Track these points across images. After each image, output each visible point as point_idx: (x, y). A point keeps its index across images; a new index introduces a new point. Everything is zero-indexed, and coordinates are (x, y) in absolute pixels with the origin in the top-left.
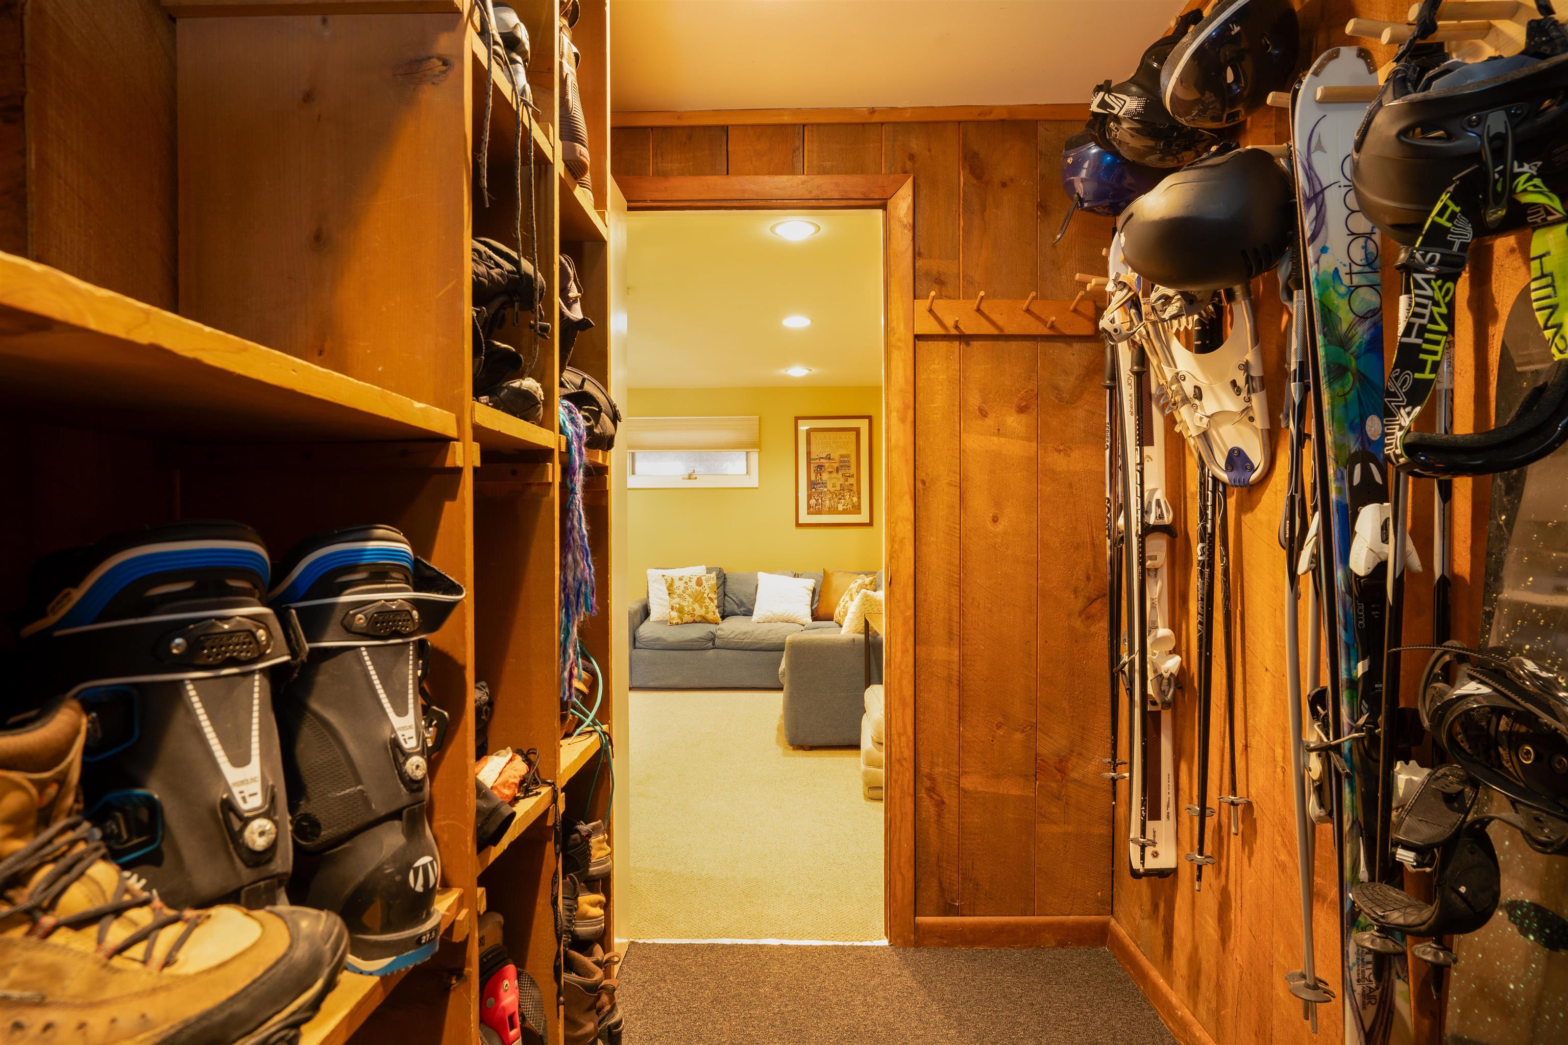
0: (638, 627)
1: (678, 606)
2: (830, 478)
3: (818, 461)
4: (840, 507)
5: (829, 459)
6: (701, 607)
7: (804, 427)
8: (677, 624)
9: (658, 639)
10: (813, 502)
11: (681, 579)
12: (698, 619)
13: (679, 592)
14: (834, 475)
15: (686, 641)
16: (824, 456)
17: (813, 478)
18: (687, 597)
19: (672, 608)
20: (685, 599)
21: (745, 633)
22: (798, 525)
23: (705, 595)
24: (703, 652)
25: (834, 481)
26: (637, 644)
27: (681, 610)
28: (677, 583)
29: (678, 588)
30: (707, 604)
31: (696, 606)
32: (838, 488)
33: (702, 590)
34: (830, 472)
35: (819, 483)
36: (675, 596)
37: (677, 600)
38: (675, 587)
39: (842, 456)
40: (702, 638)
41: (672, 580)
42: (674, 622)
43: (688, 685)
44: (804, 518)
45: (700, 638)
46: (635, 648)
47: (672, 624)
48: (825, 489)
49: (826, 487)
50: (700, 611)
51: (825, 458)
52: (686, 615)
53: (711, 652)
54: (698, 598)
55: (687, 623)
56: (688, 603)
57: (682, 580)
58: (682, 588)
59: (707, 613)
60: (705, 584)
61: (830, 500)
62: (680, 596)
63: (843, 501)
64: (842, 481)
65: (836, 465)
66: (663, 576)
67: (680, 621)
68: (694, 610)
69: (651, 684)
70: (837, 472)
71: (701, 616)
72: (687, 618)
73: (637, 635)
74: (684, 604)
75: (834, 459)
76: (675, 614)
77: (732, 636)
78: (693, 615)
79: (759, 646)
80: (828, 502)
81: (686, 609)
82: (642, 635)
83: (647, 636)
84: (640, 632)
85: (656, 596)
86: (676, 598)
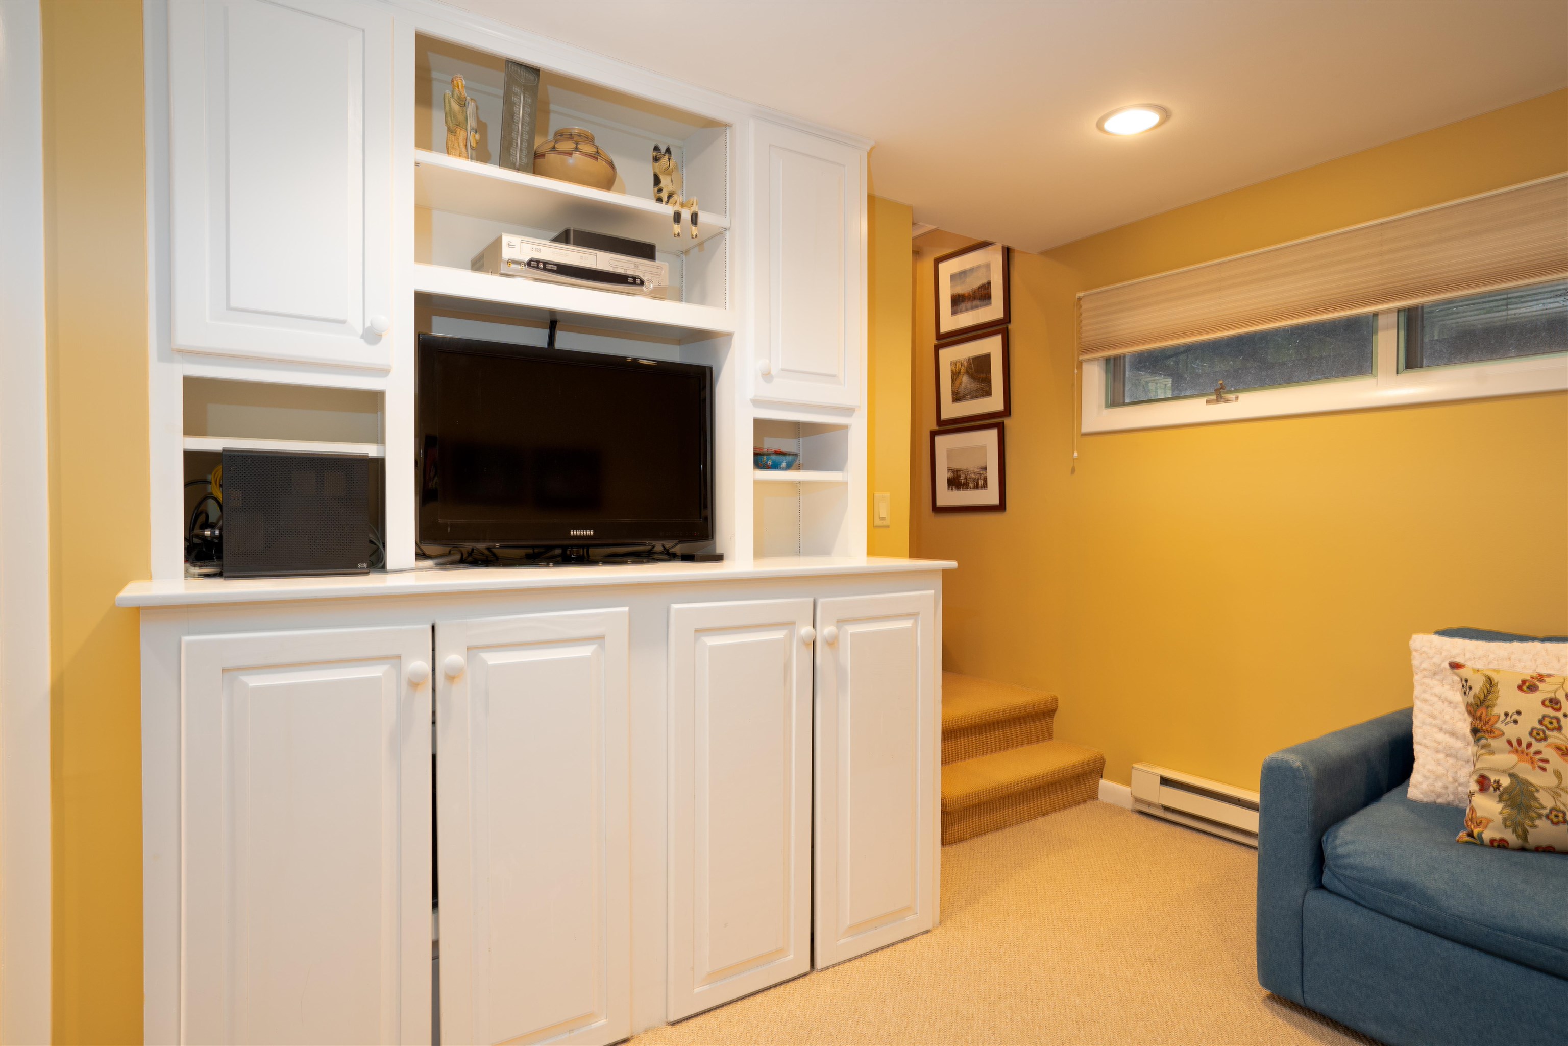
0: (1340, 816)
1: (1507, 782)
8: (1501, 845)
9: (1403, 887)
11: (1528, 686)
13: (1520, 731)
15: (1527, 935)
19: (1483, 783)
20: (1539, 763)
26: (1326, 878)
27: (1511, 799)
28: (1509, 700)
29: (1509, 720)
36: (1497, 744)
37: (1503, 759)
38: (1499, 710)
41: (1490, 683)
42: (1488, 835)
46: (1321, 886)
47: (1475, 842)
52: (1541, 822)
55: (1528, 849)
56: (1556, 781)
57: (1532, 688)
58: (1529, 721)
62: (1515, 746)
66: (1455, 666)
67: (1511, 837)
72: (1544, 830)
73: (1328, 850)
74: (1535, 778)
76: (1490, 807)
81: (1545, 800)
82: (1346, 861)
83: (1368, 861)
84: (1340, 851)
85: (1438, 722)
86: (1501, 751)
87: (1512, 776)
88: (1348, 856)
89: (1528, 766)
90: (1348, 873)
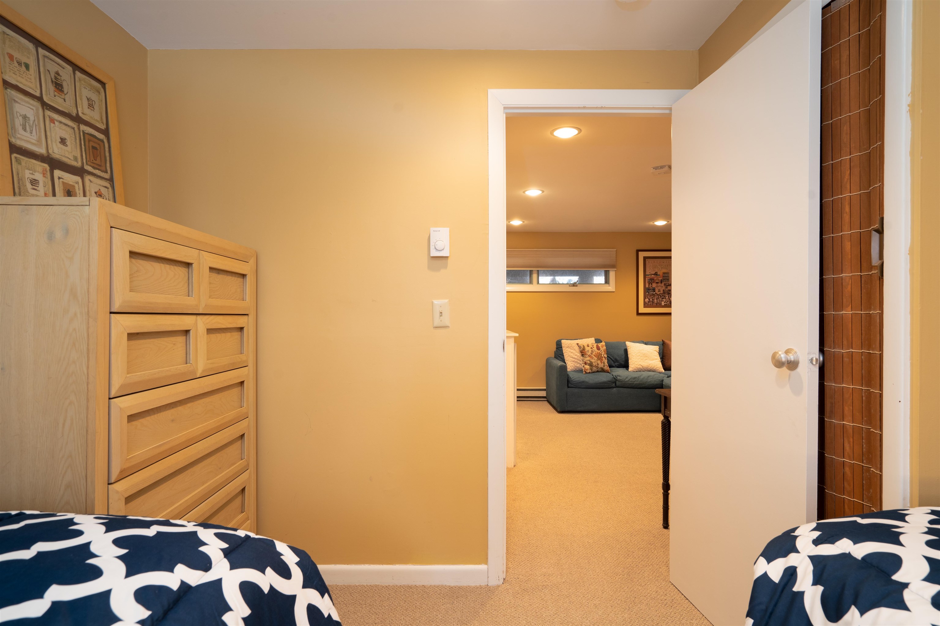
1: (589, 362)
2: (657, 286)
3: (650, 276)
4: (663, 304)
5: (657, 275)
6: (601, 362)
7: (642, 255)
8: (589, 373)
9: (583, 382)
10: (647, 300)
12: (600, 370)
13: (589, 353)
14: (660, 284)
15: (600, 383)
16: (654, 273)
17: (647, 286)
18: (593, 356)
19: (584, 364)
20: (592, 358)
21: (635, 378)
22: (638, 314)
23: (603, 356)
24: (610, 389)
25: (659, 288)
26: (570, 385)
27: (591, 365)
28: (587, 349)
29: (588, 351)
30: (604, 361)
31: (599, 362)
32: (662, 292)
33: (601, 353)
34: (657, 283)
35: (651, 289)
36: (587, 356)
37: (588, 358)
38: (586, 350)
39: (664, 273)
40: (610, 381)
41: (584, 346)
42: (588, 371)
43: (601, 410)
44: (642, 310)
45: (608, 381)
46: (568, 387)
47: (586, 373)
48: (654, 293)
49: (654, 291)
50: (601, 365)
51: (654, 274)
52: (594, 368)
53: (615, 389)
54: (599, 357)
55: (594, 372)
56: (594, 360)
57: (589, 346)
58: (590, 352)
59: (604, 366)
60: (601, 349)
61: (657, 299)
62: (589, 356)
63: (664, 300)
64: (664, 288)
65: (660, 279)
66: (577, 344)
67: (591, 371)
68: (598, 364)
69: (579, 409)
70: (661, 283)
71: (601, 368)
72: (595, 369)
73: (570, 380)
74: (593, 361)
75: (659, 275)
76: (587, 367)
77: (627, 380)
78: (597, 367)
79: (644, 386)
80: (656, 300)
81: (594, 364)
82: (574, 381)
83: (577, 379)
84: (572, 379)
85: (570, 356)
86: (588, 357)
87: (589, 361)
88: (574, 380)
89: (591, 359)
90: (574, 383)
